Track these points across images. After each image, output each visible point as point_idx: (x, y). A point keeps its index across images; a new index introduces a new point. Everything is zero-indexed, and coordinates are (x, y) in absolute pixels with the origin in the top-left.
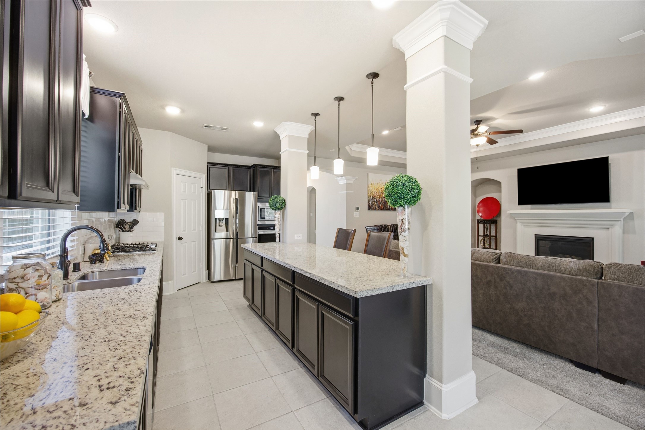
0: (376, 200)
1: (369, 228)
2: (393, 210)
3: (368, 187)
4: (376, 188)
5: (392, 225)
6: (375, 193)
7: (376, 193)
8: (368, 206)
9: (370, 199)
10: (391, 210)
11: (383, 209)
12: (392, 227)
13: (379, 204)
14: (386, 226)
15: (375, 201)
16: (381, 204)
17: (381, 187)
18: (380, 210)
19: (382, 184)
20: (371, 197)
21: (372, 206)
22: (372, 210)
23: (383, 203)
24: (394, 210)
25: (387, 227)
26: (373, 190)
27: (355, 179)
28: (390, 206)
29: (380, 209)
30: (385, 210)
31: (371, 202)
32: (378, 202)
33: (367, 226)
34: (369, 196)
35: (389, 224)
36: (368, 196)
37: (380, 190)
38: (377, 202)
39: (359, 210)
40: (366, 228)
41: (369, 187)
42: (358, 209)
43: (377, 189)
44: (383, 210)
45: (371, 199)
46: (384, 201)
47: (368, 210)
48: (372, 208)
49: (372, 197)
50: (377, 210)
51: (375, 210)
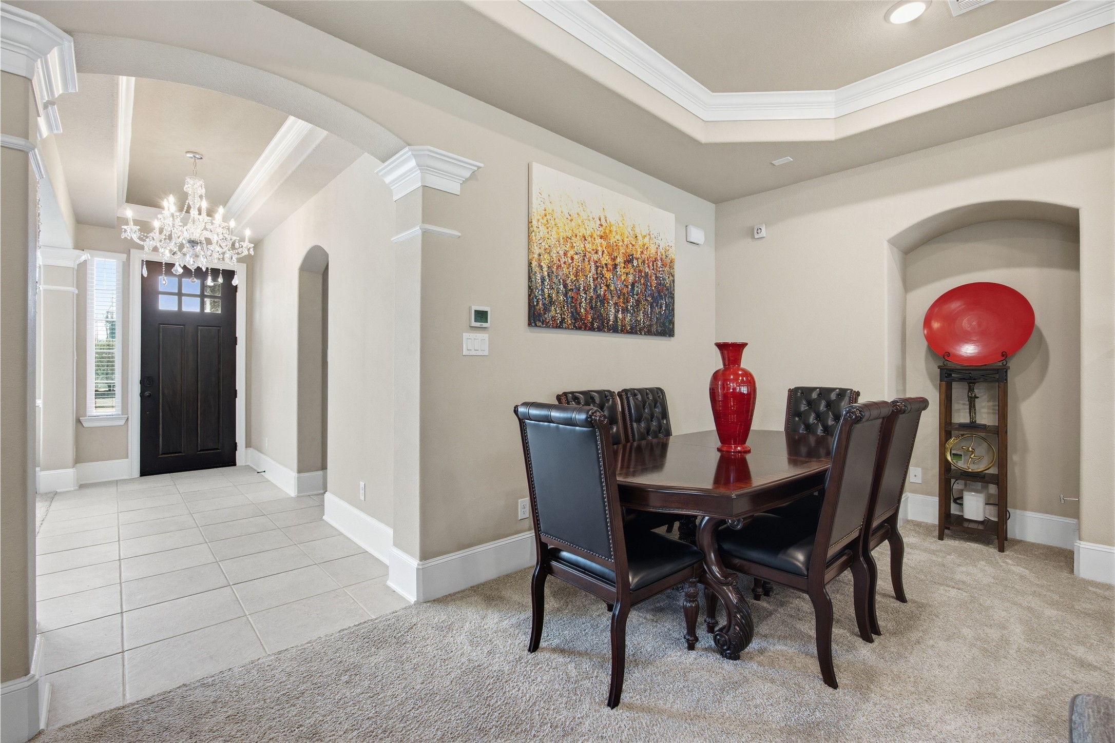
0: (565, 286)
1: (534, 412)
2: (628, 333)
3: (530, 222)
4: (562, 234)
5: (625, 391)
6: (561, 253)
7: (565, 254)
8: (531, 307)
9: (539, 276)
10: (622, 331)
11: (592, 324)
12: (628, 398)
13: (574, 303)
14: (606, 396)
15: (561, 287)
16: (583, 305)
17: (582, 231)
18: (580, 328)
19: (586, 222)
20: (541, 267)
21: (546, 309)
22: (546, 325)
23: (591, 299)
24: (631, 333)
25: (608, 400)
26: (553, 241)
27: (467, 174)
28: (616, 317)
29: (580, 324)
30: (600, 329)
31: (543, 290)
32: (571, 294)
33: (526, 404)
34: (534, 263)
35: (616, 389)
36: (530, 264)
37: (579, 245)
38: (566, 295)
39: (484, 325)
40: (516, 412)
41: (535, 223)
42: (481, 316)
43: (567, 239)
44: (592, 329)
45: (543, 280)
46: (595, 289)
47: (530, 324)
48: (548, 316)
49: (545, 269)
50: (567, 328)
51: (559, 325)
